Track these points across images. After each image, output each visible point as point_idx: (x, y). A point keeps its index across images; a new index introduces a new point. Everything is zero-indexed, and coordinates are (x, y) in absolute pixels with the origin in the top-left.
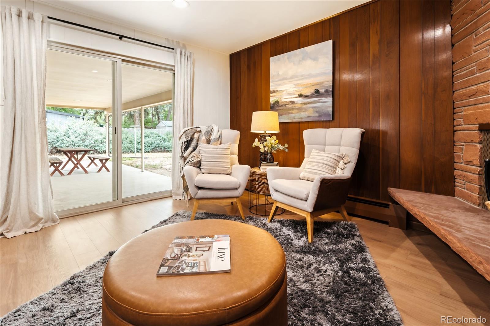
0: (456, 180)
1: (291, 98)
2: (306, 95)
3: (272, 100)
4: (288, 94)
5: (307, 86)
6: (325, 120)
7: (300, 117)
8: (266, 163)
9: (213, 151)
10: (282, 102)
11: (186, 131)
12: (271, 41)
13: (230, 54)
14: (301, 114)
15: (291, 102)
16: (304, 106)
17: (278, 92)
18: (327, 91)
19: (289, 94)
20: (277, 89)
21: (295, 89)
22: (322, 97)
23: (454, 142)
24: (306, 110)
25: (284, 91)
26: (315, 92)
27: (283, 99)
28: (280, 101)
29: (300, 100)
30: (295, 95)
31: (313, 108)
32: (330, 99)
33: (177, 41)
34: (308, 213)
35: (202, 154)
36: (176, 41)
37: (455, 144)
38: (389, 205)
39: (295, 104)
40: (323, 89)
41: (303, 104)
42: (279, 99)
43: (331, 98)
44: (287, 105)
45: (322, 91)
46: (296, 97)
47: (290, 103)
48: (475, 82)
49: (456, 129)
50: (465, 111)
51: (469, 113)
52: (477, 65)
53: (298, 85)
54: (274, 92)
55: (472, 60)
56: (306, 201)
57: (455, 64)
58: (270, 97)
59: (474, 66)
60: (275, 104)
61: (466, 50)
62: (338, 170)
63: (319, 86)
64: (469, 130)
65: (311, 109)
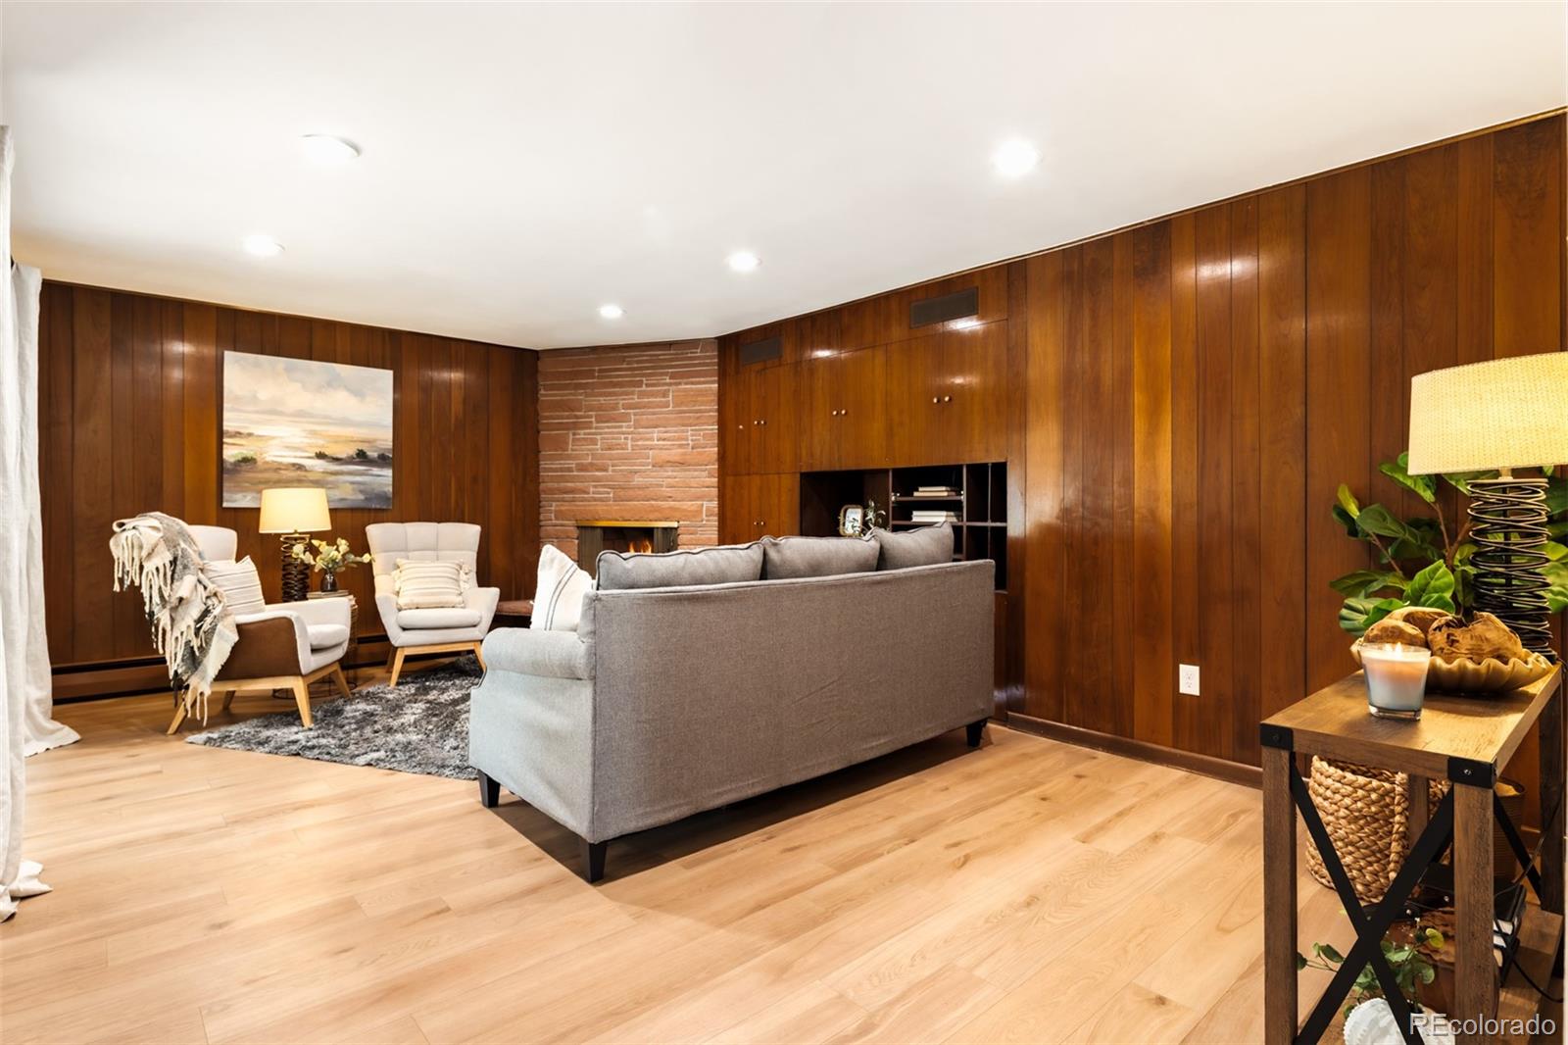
1: (296, 457)
2: (335, 456)
3: (231, 453)
4: (287, 447)
5: (336, 440)
6: (378, 506)
8: (319, 593)
10: (267, 463)
15: (294, 465)
16: (331, 478)
17: (251, 438)
18: (382, 457)
19: (290, 448)
20: (250, 431)
21: (306, 439)
22: (373, 466)
23: (540, 538)
24: (334, 487)
25: (273, 438)
26: (358, 455)
27: (269, 456)
28: (258, 459)
29: (320, 465)
30: (306, 452)
31: (352, 483)
32: (388, 472)
34: (476, 643)
37: (542, 540)
39: (307, 471)
40: (374, 451)
41: (328, 473)
42: (255, 453)
43: (391, 471)
44: (282, 472)
45: (372, 454)
46: (309, 458)
47: (292, 469)
48: (573, 479)
49: (542, 523)
50: (557, 506)
51: (563, 508)
52: (577, 464)
53: (313, 433)
54: (238, 434)
55: (569, 457)
56: (475, 626)
57: (543, 453)
58: (225, 446)
59: (572, 464)
60: (243, 464)
61: (560, 444)
62: (462, 583)
63: (367, 445)
64: (562, 525)
65: (348, 485)
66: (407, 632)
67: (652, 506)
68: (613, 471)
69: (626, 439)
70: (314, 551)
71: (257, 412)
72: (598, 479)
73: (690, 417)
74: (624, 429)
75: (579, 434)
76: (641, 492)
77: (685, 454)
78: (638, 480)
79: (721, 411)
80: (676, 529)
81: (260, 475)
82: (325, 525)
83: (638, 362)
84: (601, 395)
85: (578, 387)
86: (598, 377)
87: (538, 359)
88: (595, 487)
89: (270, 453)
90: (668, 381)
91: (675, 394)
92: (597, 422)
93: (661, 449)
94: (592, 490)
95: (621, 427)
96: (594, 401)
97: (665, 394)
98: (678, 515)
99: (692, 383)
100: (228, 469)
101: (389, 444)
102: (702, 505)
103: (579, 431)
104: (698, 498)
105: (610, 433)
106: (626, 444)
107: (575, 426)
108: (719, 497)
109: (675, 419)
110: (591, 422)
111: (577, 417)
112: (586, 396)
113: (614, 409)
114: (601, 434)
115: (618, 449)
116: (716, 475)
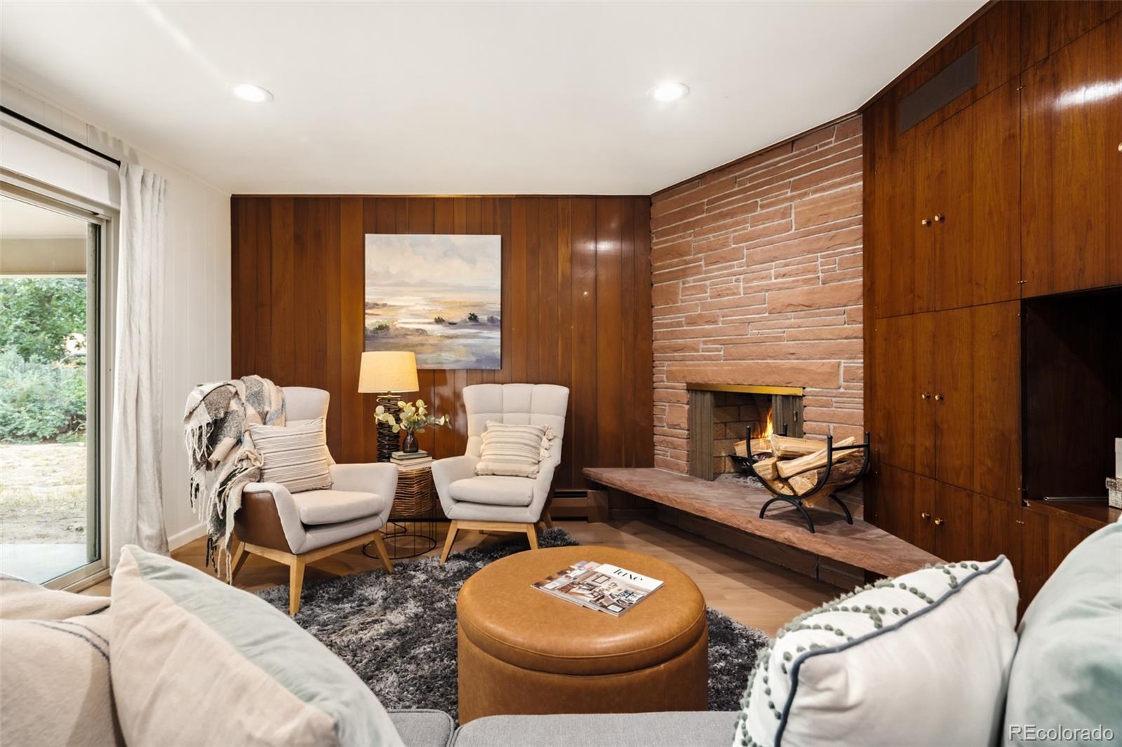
0: (656, 448)
1: (419, 323)
2: (451, 321)
3: (371, 322)
4: (412, 315)
5: (453, 306)
6: (488, 368)
7: (438, 361)
8: (401, 453)
9: (294, 439)
10: (397, 329)
11: (207, 395)
12: (364, 198)
13: (233, 195)
14: (440, 355)
15: (418, 330)
16: (448, 342)
17: (385, 308)
18: (491, 320)
19: (414, 315)
20: (385, 302)
21: (427, 308)
22: (484, 329)
23: (654, 401)
24: (450, 349)
25: (401, 307)
26: (470, 318)
27: (399, 323)
28: (391, 327)
29: (438, 330)
30: (427, 318)
31: (465, 346)
32: (497, 334)
33: (118, 138)
34: (529, 525)
35: (264, 451)
36: (115, 139)
37: (655, 403)
38: (586, 493)
39: (427, 335)
40: (485, 314)
41: (445, 337)
42: (388, 321)
43: (499, 333)
44: (408, 337)
45: (483, 318)
46: (430, 323)
47: (417, 334)
48: (683, 335)
49: (655, 385)
50: (668, 366)
51: (674, 368)
52: (686, 317)
53: (433, 301)
54: (376, 305)
55: (678, 310)
56: (527, 506)
57: (655, 307)
58: (366, 316)
59: (681, 317)
60: (379, 331)
61: (671, 296)
62: (542, 451)
63: (475, 308)
64: (673, 388)
65: (461, 347)
66: (460, 505)
67: (769, 365)
68: (724, 322)
69: (737, 280)
70: (397, 413)
71: (390, 285)
72: (707, 334)
73: (819, 239)
74: (736, 269)
75: (688, 282)
76: (755, 348)
77: (812, 292)
78: (752, 332)
79: (867, 222)
80: (801, 397)
81: (391, 341)
82: (414, 387)
83: (751, 180)
84: (710, 231)
85: (688, 226)
86: (709, 210)
87: (651, 205)
88: (705, 343)
89: (399, 321)
90: (789, 194)
91: (798, 210)
92: (707, 265)
93: (780, 289)
94: (702, 346)
95: (732, 266)
96: (702, 241)
97: (785, 214)
98: (803, 379)
99: (824, 189)
100: (369, 337)
101: (497, 307)
102: (839, 364)
103: (688, 279)
104: (831, 355)
105: (720, 276)
106: (738, 287)
107: (683, 274)
108: (865, 352)
109: (799, 244)
110: (700, 266)
111: (687, 263)
112: (695, 237)
113: (724, 246)
114: (710, 278)
115: (728, 295)
116: (861, 319)
